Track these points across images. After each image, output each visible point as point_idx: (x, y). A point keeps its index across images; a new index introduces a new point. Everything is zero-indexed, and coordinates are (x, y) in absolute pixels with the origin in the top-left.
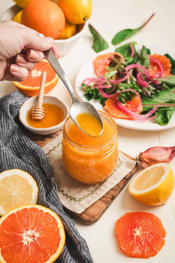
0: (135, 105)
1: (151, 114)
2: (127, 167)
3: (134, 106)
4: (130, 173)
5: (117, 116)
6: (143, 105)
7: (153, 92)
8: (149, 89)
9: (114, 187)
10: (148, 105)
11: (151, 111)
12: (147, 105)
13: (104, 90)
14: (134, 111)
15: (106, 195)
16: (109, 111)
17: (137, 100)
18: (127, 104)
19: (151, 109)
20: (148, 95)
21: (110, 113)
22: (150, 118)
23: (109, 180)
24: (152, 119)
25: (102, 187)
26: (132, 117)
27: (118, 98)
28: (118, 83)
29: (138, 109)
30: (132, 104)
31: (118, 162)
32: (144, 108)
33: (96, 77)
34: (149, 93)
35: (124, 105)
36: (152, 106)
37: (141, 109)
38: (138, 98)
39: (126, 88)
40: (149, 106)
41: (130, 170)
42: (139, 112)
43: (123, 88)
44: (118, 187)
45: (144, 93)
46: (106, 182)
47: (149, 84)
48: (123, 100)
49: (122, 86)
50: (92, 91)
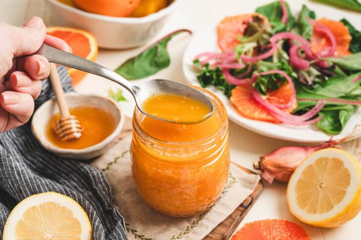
0: (284, 98)
1: (311, 116)
2: (245, 186)
3: (282, 100)
4: (250, 196)
5: (252, 115)
6: (298, 99)
7: (317, 80)
8: (309, 73)
9: (225, 221)
10: (308, 99)
11: (312, 111)
12: (304, 99)
13: (232, 72)
14: (281, 109)
15: (211, 235)
16: (237, 105)
17: (288, 90)
18: (271, 96)
19: (311, 107)
20: (307, 82)
21: (240, 108)
22: (309, 122)
23: (214, 209)
24: (312, 124)
25: (203, 221)
26: (278, 117)
27: (254, 85)
28: (257, 61)
29: (289, 104)
30: (280, 98)
31: (230, 179)
32: (299, 105)
33: (219, 51)
34: (310, 80)
35: (264, 97)
36: (313, 103)
37: (294, 105)
38: (290, 87)
39: (270, 69)
40: (309, 102)
41: (250, 192)
42: (291, 111)
43: (264, 69)
44: (230, 220)
45: (301, 80)
46: (209, 213)
47: (311, 65)
48: (263, 88)
49: (264, 65)
50: (210, 72)
